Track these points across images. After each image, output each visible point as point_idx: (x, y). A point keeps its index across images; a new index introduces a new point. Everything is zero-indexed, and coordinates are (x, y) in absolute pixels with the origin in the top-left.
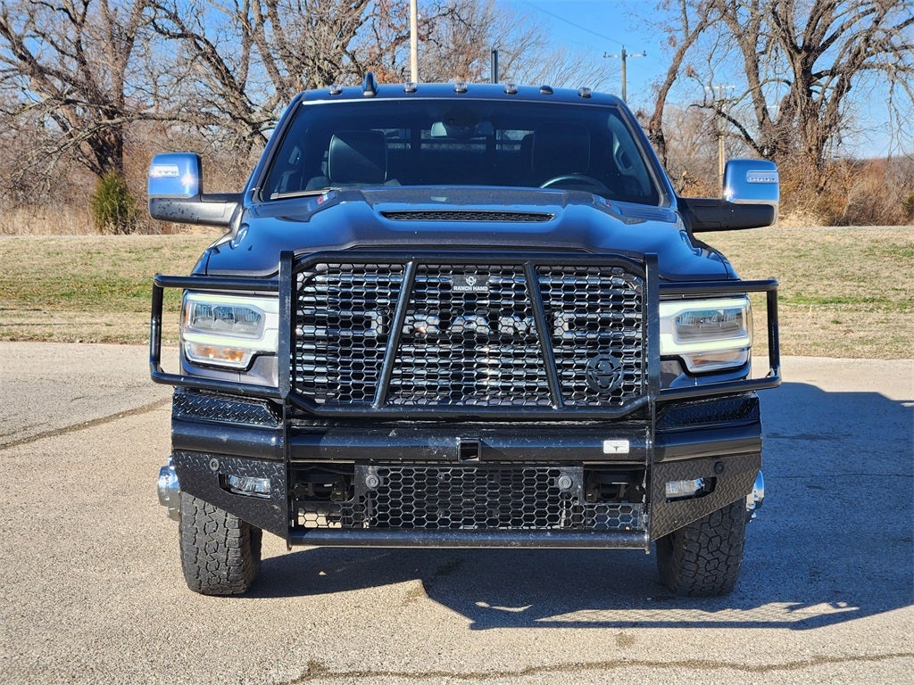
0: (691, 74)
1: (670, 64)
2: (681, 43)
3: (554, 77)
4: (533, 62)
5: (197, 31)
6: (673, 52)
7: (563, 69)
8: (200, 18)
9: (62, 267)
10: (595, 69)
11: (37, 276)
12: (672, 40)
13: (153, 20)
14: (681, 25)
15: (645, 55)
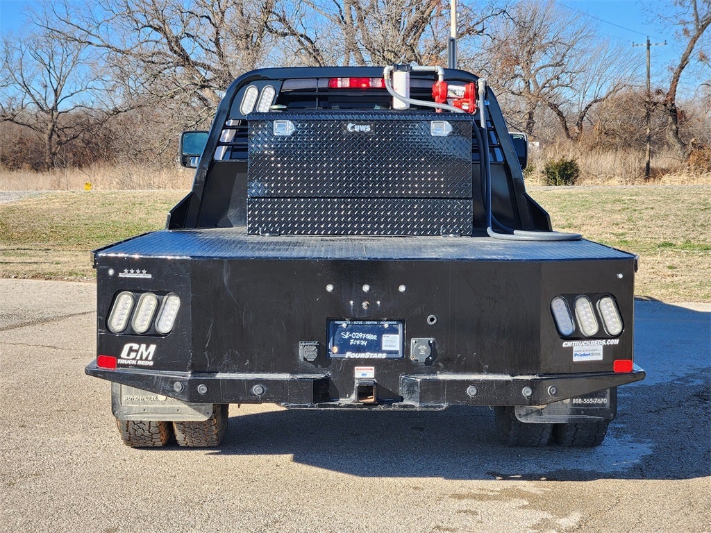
0: (703, 58)
1: (683, 51)
2: (693, 34)
3: (599, 63)
4: (583, 52)
5: (300, 30)
6: (686, 42)
7: (607, 56)
8: (303, 20)
9: (107, 215)
10: (634, 56)
11: (86, 222)
12: (686, 32)
13: (266, 23)
14: (693, 19)
15: (666, 44)
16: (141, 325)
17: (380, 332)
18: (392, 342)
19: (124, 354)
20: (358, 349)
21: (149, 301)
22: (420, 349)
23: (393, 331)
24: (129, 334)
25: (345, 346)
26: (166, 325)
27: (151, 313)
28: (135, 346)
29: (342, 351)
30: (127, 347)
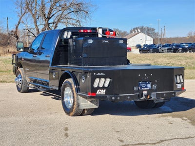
16: (101, 86)
17: (147, 84)
18: (149, 86)
19: (98, 92)
20: (144, 88)
21: (103, 80)
22: (154, 87)
23: (149, 84)
24: (98, 88)
25: (141, 87)
26: (106, 85)
27: (103, 83)
28: (100, 90)
29: (141, 88)
30: (98, 91)
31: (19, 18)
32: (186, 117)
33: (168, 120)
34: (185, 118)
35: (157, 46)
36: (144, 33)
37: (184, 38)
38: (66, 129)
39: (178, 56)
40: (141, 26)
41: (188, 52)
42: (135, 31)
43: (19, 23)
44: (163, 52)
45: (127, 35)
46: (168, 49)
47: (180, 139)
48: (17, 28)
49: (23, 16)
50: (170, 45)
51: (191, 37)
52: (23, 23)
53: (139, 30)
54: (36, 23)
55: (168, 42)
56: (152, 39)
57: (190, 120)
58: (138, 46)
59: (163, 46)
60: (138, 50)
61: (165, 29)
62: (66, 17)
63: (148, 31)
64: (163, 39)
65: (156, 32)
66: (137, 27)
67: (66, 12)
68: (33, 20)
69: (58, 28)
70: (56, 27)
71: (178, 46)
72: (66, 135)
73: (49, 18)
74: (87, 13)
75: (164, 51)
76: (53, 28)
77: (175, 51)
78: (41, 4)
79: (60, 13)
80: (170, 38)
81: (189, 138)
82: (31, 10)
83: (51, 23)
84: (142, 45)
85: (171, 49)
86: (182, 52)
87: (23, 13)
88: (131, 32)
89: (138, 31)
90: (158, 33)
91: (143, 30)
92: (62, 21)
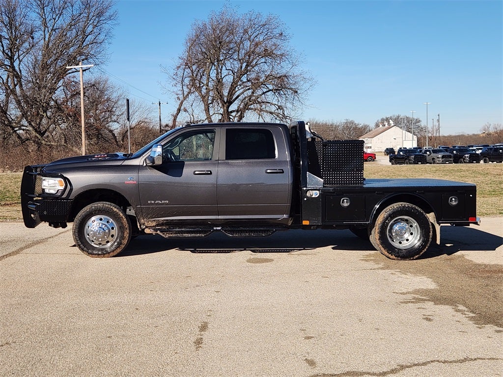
1: (177, 107)
2: (181, 99)
12: (178, 98)
14: (181, 92)
31: (179, 102)
32: (465, 305)
33: (424, 312)
34: (461, 307)
35: (423, 151)
36: (401, 128)
37: (475, 137)
38: (204, 327)
39: (460, 171)
40: (396, 114)
41: (482, 162)
42: (385, 123)
43: (179, 110)
44: (434, 163)
45: (370, 131)
46: (443, 157)
47: (445, 362)
48: (175, 120)
49: (185, 99)
50: (447, 149)
51: (489, 134)
52: (185, 110)
53: (391, 122)
54: (207, 110)
55: (445, 143)
56: (415, 138)
57: (472, 312)
58: (390, 151)
59: (435, 151)
60: (388, 158)
61: (438, 121)
62: (259, 100)
63: (409, 125)
64: (436, 138)
65: (423, 126)
66: (388, 116)
67: (259, 92)
68: (202, 106)
69: (244, 120)
70: (241, 117)
71: (463, 150)
72: (199, 342)
73: (230, 103)
74: (297, 92)
75: (437, 160)
76: (236, 120)
77: (457, 159)
78: (214, 78)
79: (249, 92)
80: (450, 137)
81: (465, 360)
82: (199, 89)
83: (234, 111)
84: (396, 149)
85: (450, 157)
86: (470, 162)
87: (186, 94)
88: (377, 126)
89: (389, 124)
90: (426, 127)
91: (398, 122)
92: (252, 106)
